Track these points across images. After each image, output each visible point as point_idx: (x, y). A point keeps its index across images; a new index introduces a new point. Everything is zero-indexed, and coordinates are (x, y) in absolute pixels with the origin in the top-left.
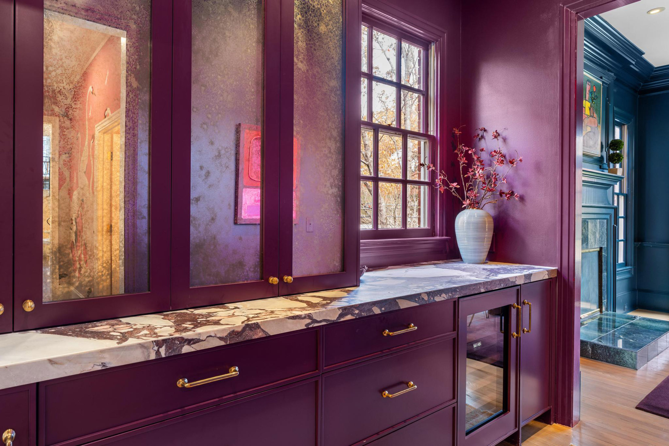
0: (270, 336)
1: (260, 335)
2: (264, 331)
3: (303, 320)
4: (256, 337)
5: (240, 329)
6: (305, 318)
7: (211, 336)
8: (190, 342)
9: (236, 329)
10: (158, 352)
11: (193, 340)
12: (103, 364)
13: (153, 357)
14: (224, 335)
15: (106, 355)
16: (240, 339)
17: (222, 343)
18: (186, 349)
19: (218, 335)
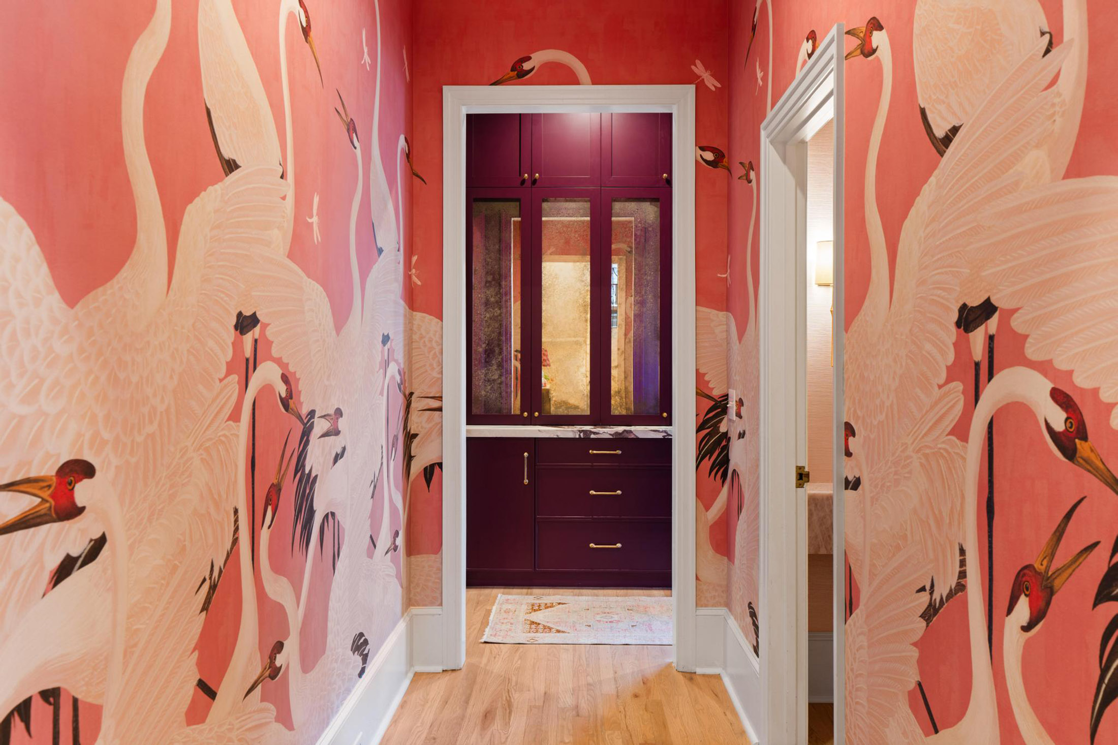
0: (639, 438)
1: (633, 436)
2: (635, 435)
3: (661, 433)
4: (629, 437)
5: (621, 432)
6: (662, 432)
7: (604, 432)
8: (595, 433)
9: (619, 431)
10: (580, 435)
11: (595, 432)
12: (557, 436)
13: (577, 437)
14: (612, 433)
15: (558, 432)
16: (621, 437)
17: (611, 437)
18: (592, 436)
19: (609, 433)
